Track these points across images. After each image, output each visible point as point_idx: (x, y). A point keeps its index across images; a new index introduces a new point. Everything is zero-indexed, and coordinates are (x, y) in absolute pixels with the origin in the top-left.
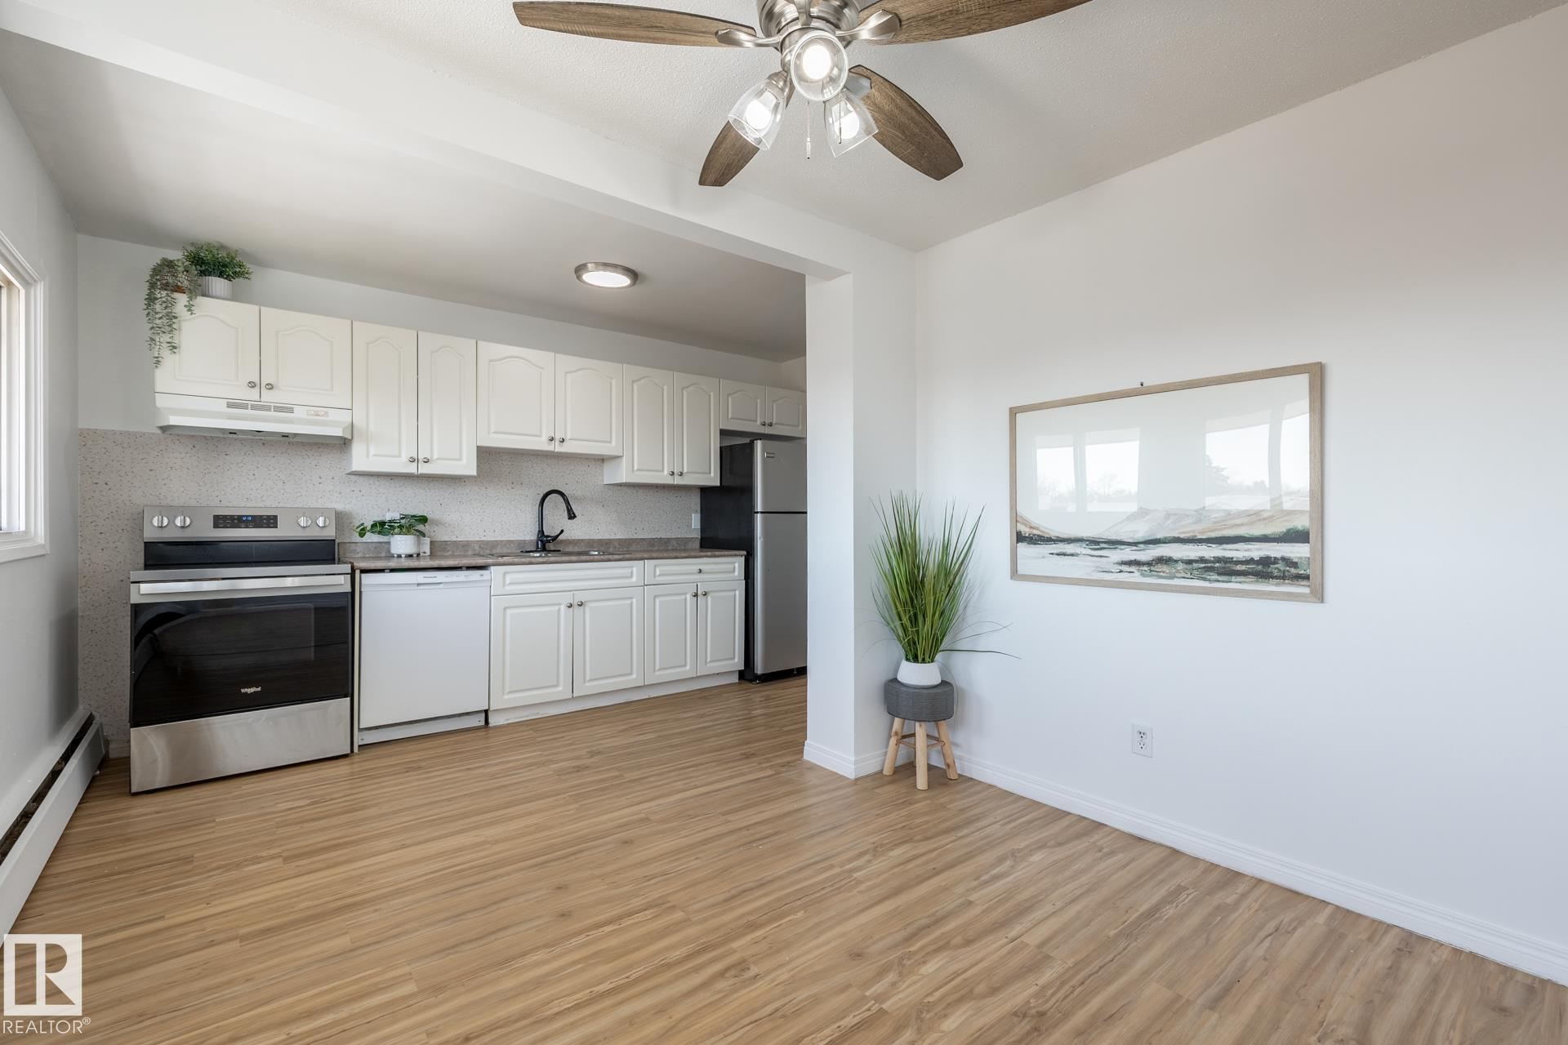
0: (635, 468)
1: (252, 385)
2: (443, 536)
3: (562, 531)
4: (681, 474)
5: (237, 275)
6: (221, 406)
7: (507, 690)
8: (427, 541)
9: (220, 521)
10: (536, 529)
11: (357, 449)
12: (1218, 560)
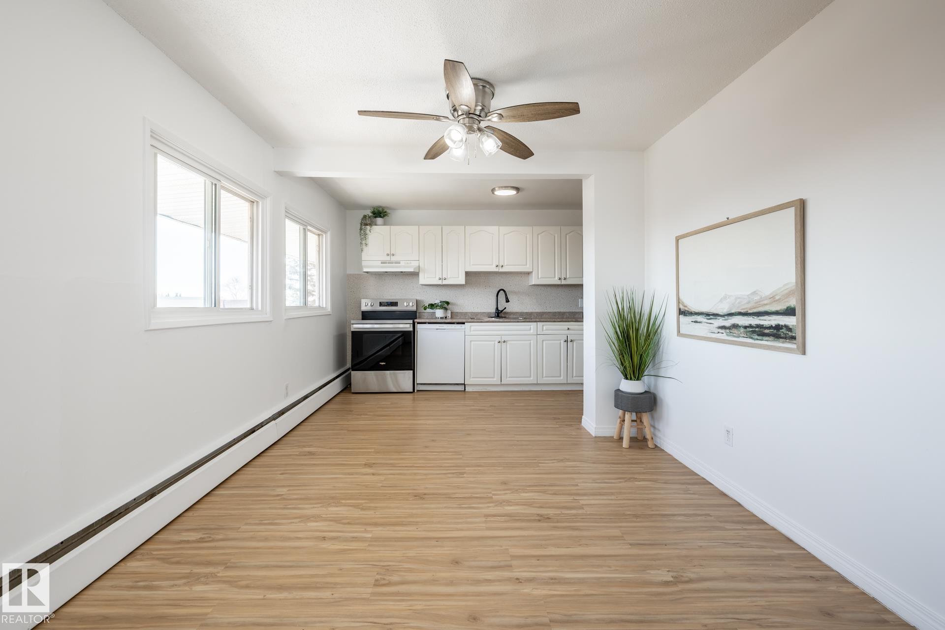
0: (540, 277)
1: (388, 255)
2: (457, 310)
3: (505, 308)
4: (565, 279)
5: (384, 216)
6: (379, 263)
7: (472, 377)
8: (449, 312)
9: (381, 304)
10: (495, 307)
11: (421, 275)
12: (758, 326)
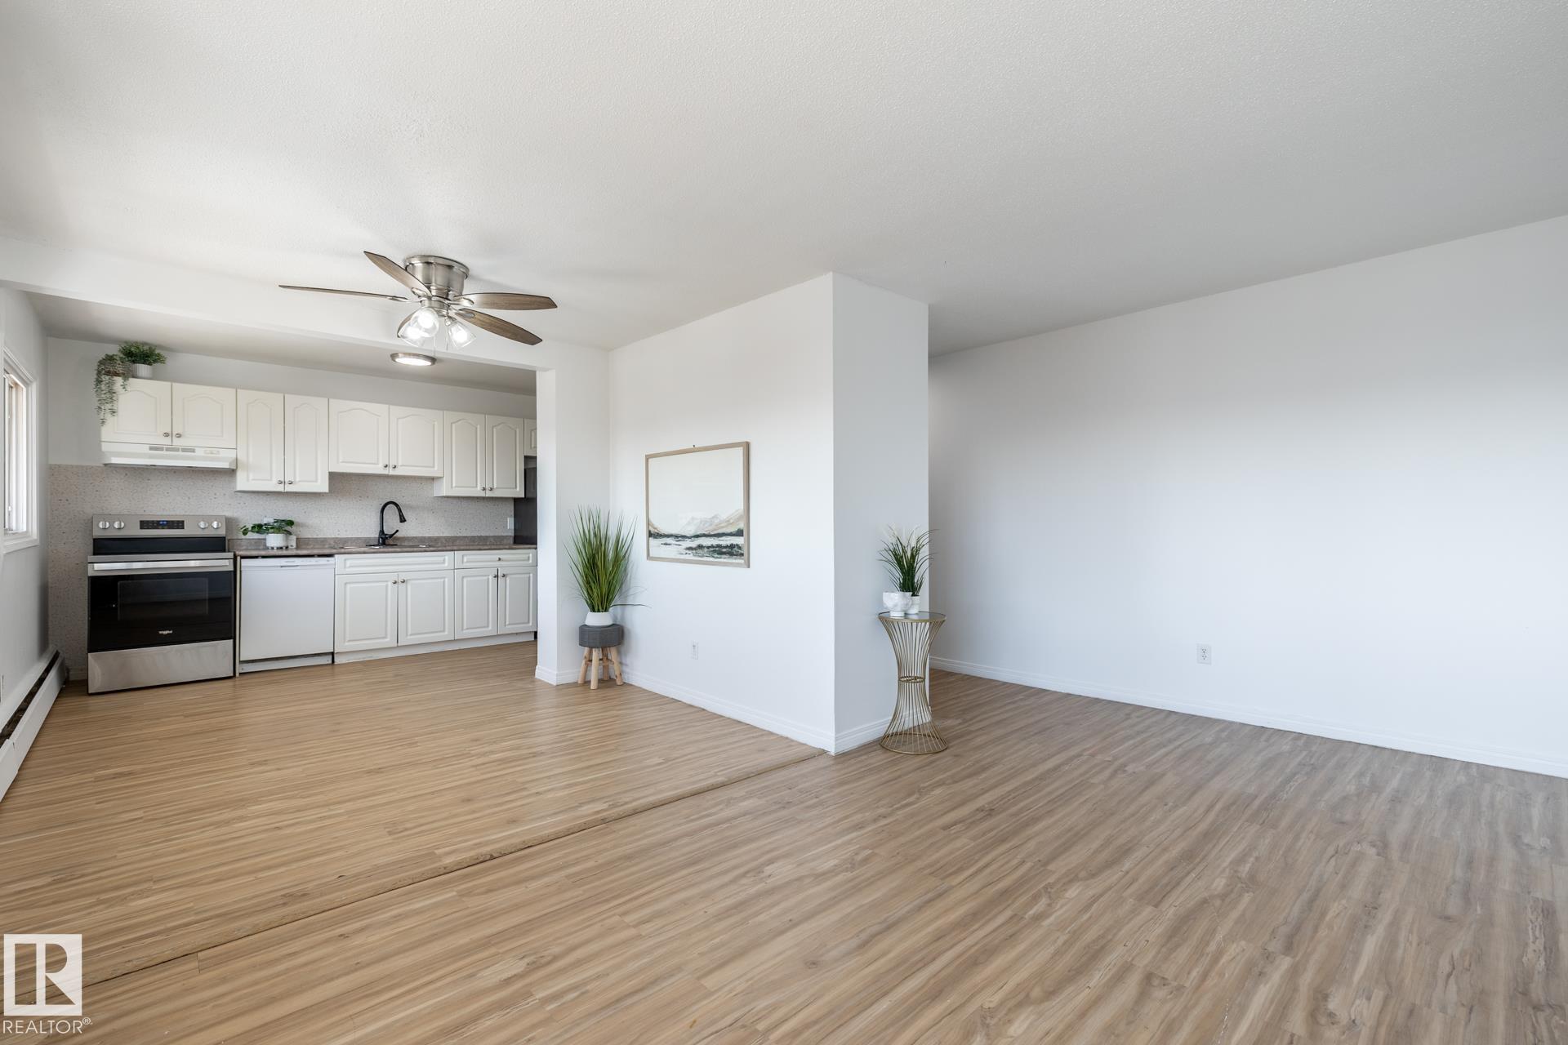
0: (454, 485)
1: (166, 435)
2: (306, 534)
3: (397, 531)
4: (491, 489)
5: (155, 361)
6: (145, 450)
7: (347, 639)
8: (294, 538)
9: (144, 525)
10: (378, 529)
11: (240, 475)
